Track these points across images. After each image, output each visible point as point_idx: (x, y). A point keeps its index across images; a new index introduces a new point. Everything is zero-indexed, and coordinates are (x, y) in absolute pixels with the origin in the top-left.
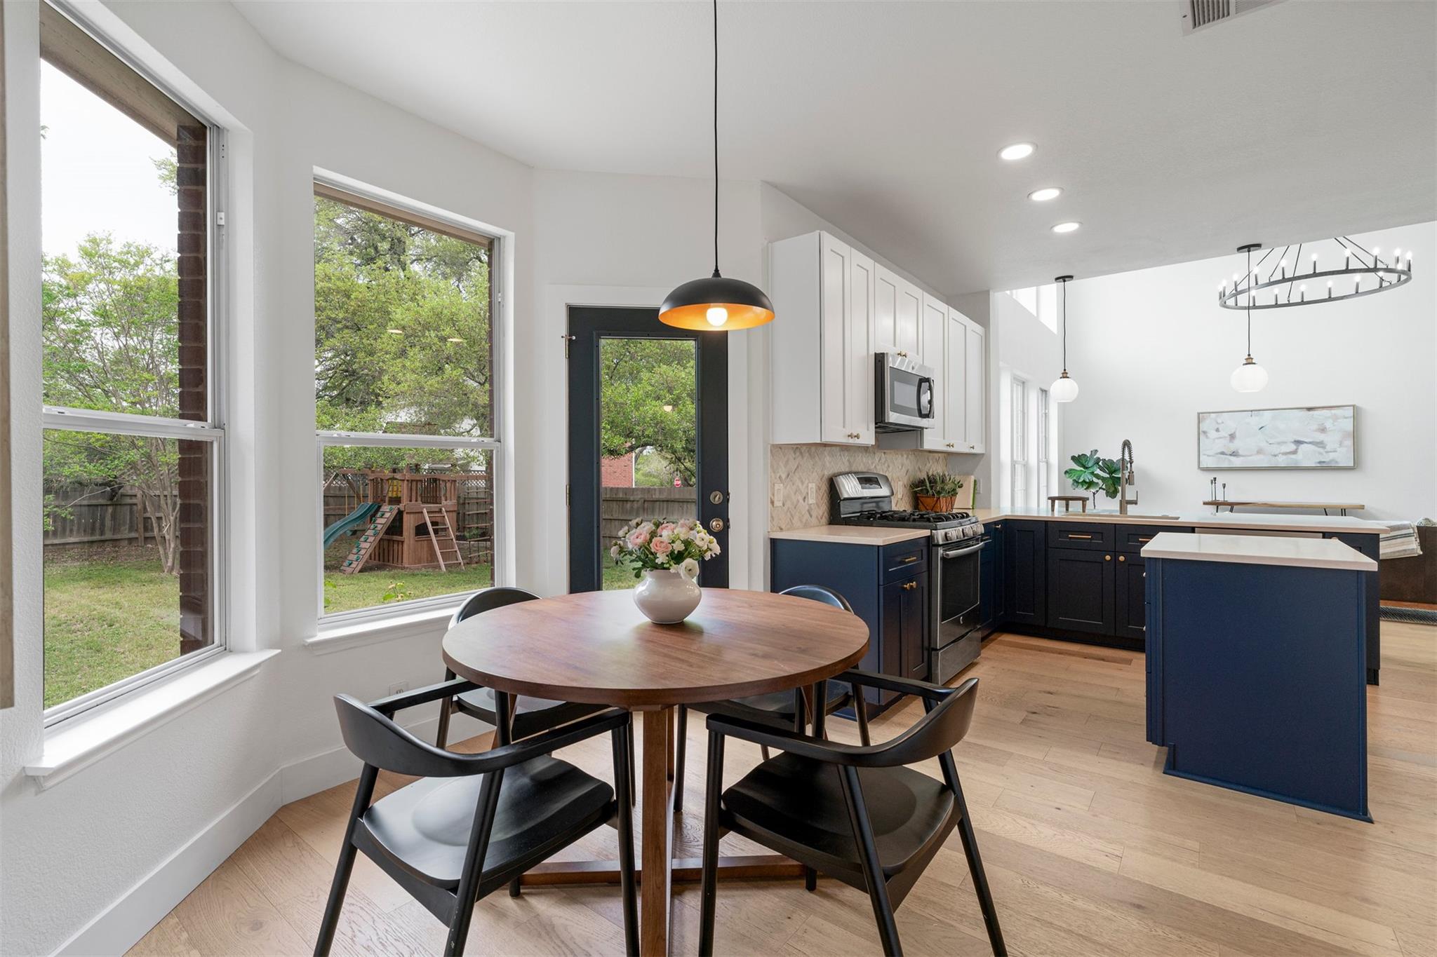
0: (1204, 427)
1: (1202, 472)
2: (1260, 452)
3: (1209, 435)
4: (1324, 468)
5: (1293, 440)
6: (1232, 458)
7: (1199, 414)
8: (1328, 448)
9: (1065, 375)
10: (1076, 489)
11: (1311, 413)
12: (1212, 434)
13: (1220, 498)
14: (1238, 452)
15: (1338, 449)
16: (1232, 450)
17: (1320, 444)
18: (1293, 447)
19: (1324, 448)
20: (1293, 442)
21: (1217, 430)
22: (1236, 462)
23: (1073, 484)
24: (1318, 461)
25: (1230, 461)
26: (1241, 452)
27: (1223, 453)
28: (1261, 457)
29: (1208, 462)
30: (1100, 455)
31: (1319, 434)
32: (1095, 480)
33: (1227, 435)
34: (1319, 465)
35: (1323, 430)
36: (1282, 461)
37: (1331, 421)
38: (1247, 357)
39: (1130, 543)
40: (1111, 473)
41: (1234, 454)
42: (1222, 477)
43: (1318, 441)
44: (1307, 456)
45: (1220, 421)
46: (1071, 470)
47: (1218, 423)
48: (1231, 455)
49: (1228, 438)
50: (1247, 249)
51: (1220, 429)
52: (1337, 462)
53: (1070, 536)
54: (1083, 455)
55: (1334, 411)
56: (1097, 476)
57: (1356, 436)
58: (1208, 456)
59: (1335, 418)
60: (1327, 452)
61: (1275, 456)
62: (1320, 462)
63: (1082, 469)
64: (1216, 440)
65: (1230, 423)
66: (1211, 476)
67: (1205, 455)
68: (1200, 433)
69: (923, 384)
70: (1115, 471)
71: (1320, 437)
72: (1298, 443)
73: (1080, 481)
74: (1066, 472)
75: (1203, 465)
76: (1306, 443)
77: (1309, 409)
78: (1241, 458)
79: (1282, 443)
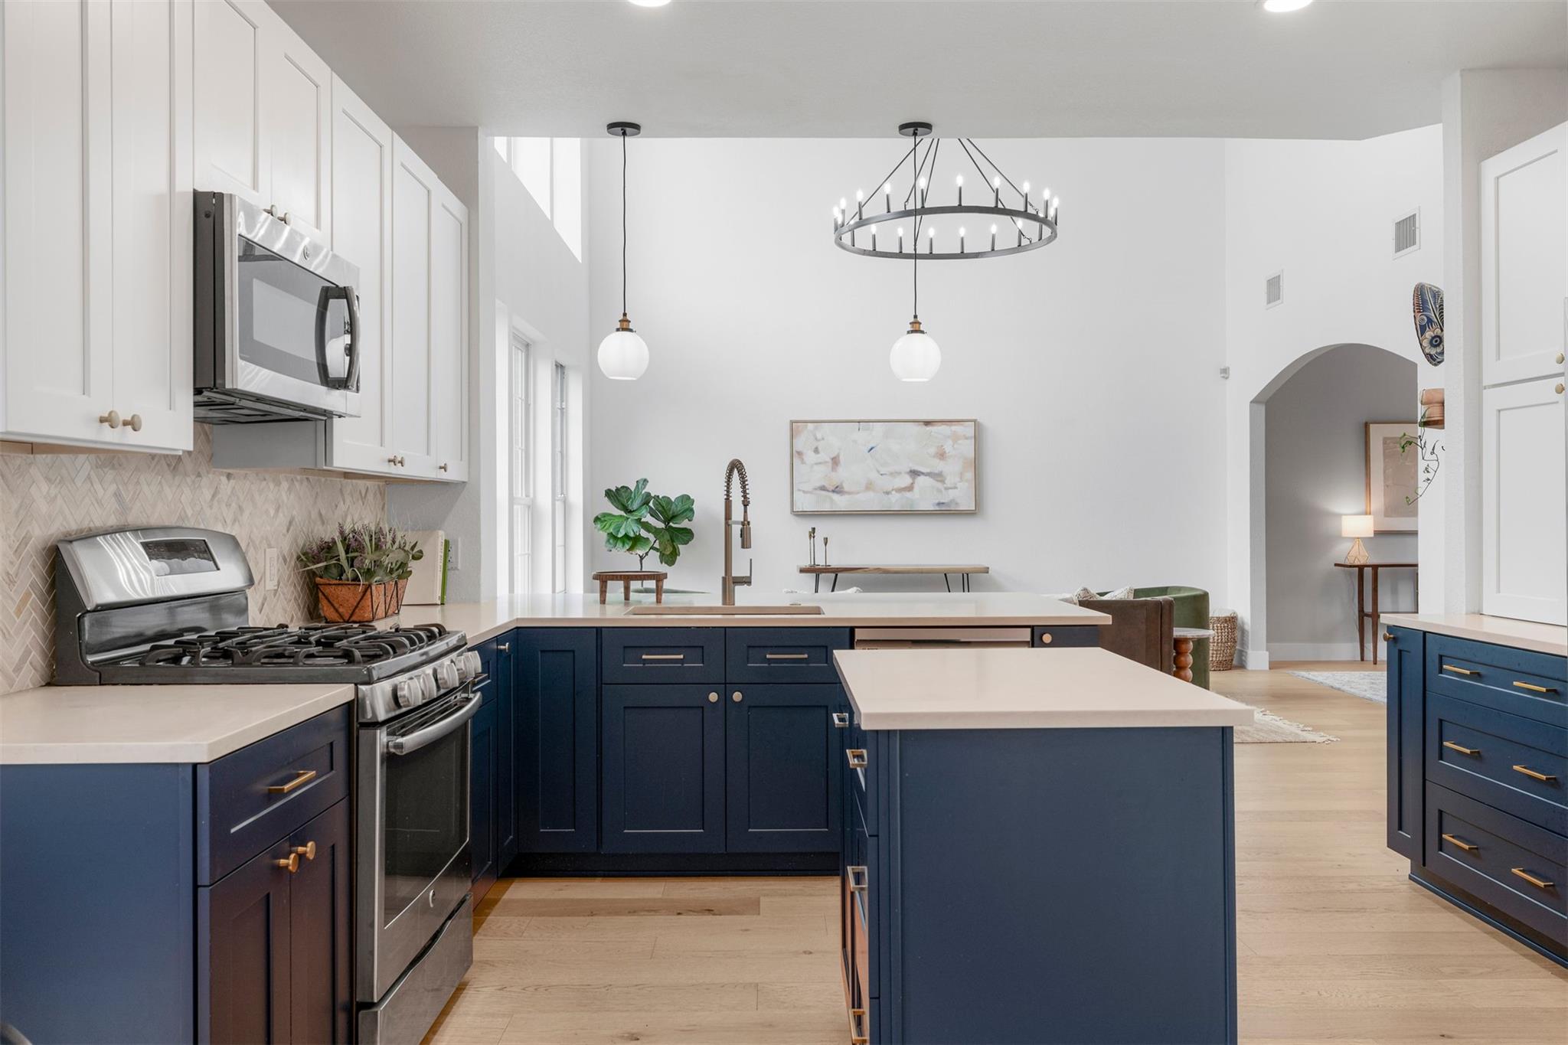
0: (799, 445)
1: (796, 518)
2: (869, 486)
3: (805, 459)
4: (945, 512)
5: (908, 470)
6: (835, 497)
7: (792, 422)
8: (949, 482)
9: (625, 325)
10: (613, 550)
11: (929, 428)
12: (810, 457)
13: (820, 562)
14: (843, 488)
15: (959, 485)
16: (836, 483)
17: (938, 476)
18: (907, 480)
19: (943, 482)
20: (908, 473)
21: (816, 451)
22: (841, 503)
23: (608, 541)
24: (937, 501)
25: (832, 500)
26: (846, 488)
27: (823, 488)
28: (871, 494)
29: (805, 503)
30: (653, 489)
31: (938, 461)
32: (644, 533)
33: (829, 460)
34: (938, 509)
35: (942, 455)
36: (895, 502)
37: (950, 442)
38: (912, 320)
39: (749, 665)
40: (667, 521)
41: (838, 490)
42: (824, 528)
43: (936, 472)
44: (925, 495)
45: (819, 436)
46: (605, 515)
47: (816, 439)
48: (833, 491)
49: (830, 464)
50: (911, 130)
51: (820, 449)
52: (957, 504)
53: (644, 657)
54: (623, 487)
55: (955, 428)
56: (647, 526)
57: (977, 464)
58: (804, 492)
59: (956, 438)
60: (947, 489)
61: (888, 493)
62: (939, 504)
63: (622, 513)
64: (815, 467)
65: (833, 439)
66: (808, 525)
67: (799, 490)
68: (794, 454)
69: (331, 301)
70: (673, 518)
71: (938, 466)
72: (914, 473)
73: (620, 536)
74: (597, 519)
75: (798, 508)
76: (923, 473)
77: (927, 423)
78: (846, 497)
79: (895, 474)
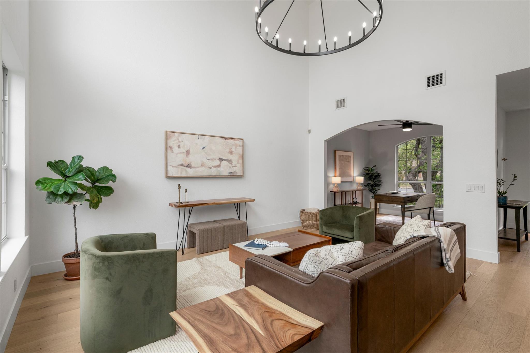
0: (171, 143)
1: (167, 179)
2: (203, 165)
3: (173, 150)
4: (232, 176)
5: (219, 158)
6: (188, 169)
7: (167, 132)
8: (234, 164)
10: (53, 203)
11: (227, 141)
12: (176, 149)
13: (183, 200)
14: (191, 165)
15: (237, 165)
16: (188, 163)
17: (230, 161)
18: (218, 162)
19: (231, 164)
20: (218, 159)
21: (179, 147)
22: (190, 172)
23: (48, 197)
24: (229, 172)
25: (186, 171)
26: (193, 165)
27: (182, 165)
28: (203, 169)
29: (173, 172)
30: (84, 164)
31: (230, 155)
32: (77, 191)
33: (184, 151)
34: (229, 175)
35: (231, 153)
36: (214, 172)
37: (234, 147)
40: (94, 182)
41: (189, 166)
42: (184, 184)
43: (229, 159)
44: (225, 170)
45: (180, 140)
46: (45, 179)
47: (179, 141)
48: (187, 167)
49: (185, 154)
51: (181, 146)
52: (236, 173)
54: (60, 161)
55: (236, 142)
56: (81, 186)
57: (243, 157)
58: (173, 167)
59: (236, 146)
60: (233, 167)
61: (210, 168)
62: (230, 173)
63: (61, 178)
64: (179, 155)
65: (187, 142)
66: (175, 183)
67: (171, 166)
68: (168, 148)
70: (98, 180)
71: (230, 157)
72: (221, 160)
73: (60, 193)
74: (38, 182)
75: (170, 174)
76: (224, 160)
77: (226, 138)
78: (193, 169)
79: (213, 160)
